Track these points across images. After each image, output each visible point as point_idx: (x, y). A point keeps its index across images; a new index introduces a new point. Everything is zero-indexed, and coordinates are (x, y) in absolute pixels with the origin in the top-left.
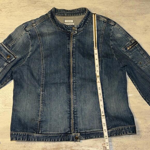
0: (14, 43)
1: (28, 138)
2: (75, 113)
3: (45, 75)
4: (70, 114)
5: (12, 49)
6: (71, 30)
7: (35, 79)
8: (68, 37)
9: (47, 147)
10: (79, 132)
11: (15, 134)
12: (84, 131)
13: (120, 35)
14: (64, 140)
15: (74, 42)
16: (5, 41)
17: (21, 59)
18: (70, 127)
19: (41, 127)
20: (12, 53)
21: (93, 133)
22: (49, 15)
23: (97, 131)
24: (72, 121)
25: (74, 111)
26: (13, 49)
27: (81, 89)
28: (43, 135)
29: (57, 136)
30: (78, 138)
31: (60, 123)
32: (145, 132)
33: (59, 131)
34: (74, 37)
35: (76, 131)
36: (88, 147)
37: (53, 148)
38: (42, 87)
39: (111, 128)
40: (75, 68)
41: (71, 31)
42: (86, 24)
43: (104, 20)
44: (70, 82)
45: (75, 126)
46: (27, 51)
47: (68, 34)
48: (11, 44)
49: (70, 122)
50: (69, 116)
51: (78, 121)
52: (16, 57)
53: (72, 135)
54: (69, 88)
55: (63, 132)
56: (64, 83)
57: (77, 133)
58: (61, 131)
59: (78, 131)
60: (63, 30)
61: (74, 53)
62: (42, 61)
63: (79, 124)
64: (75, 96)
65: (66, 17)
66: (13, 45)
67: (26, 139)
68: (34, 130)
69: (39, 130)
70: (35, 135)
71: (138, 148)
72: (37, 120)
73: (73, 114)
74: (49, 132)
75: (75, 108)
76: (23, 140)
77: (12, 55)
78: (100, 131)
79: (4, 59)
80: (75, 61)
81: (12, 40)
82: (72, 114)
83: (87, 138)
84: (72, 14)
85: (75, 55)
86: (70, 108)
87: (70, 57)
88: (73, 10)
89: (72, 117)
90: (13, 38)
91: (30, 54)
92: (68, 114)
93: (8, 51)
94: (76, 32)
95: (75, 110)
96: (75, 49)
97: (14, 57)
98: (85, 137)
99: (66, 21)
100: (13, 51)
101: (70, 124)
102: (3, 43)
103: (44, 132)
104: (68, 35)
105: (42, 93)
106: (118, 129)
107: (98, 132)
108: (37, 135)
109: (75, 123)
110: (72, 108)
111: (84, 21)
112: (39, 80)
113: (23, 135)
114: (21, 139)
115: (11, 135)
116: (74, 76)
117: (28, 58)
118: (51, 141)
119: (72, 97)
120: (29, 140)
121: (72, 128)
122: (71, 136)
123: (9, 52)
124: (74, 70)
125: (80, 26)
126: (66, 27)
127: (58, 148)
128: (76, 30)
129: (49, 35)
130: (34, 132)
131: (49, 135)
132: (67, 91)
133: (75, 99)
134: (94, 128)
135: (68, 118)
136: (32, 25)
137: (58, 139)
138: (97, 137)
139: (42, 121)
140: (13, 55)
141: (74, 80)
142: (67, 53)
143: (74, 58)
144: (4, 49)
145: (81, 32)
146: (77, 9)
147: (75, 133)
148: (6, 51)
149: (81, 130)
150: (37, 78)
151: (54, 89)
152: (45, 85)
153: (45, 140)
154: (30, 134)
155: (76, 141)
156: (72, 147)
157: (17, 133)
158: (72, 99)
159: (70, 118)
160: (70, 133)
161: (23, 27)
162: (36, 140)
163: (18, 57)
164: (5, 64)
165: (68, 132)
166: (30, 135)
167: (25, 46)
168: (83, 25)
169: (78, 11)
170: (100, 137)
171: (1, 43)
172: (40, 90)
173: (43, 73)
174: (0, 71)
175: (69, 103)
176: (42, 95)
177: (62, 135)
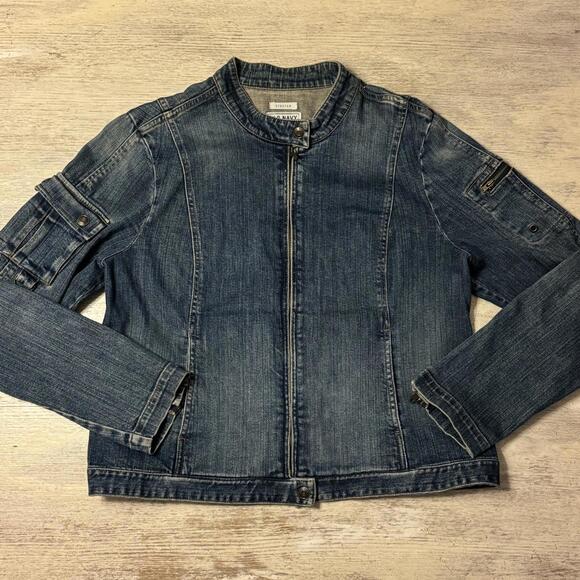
0: (100, 175)
1: (145, 488)
2: (301, 413)
3: (202, 285)
4: (284, 414)
5: (93, 194)
6: (291, 136)
7: (170, 298)
8: (279, 158)
9: (203, 516)
10: (312, 474)
11: (104, 475)
12: (328, 473)
13: (448, 151)
14: (262, 500)
15: (300, 178)
16: (69, 168)
17: (121, 228)
18: (282, 459)
19: (189, 455)
20: (94, 208)
21: (359, 479)
22: (219, 84)
23: (371, 472)
24: (291, 439)
25: (296, 406)
26: (96, 196)
27: (322, 336)
28: (194, 480)
29: (241, 485)
30: (307, 495)
31: (249, 443)
32: (528, 481)
33: (247, 469)
34: (300, 161)
35: (301, 471)
36: (338, 521)
38: (192, 323)
39: (419, 465)
40: (302, 262)
41: (288, 138)
42: (339, 114)
43: (399, 103)
44: (286, 310)
45: (298, 455)
46: (142, 201)
47: (279, 148)
48: (90, 178)
49: (284, 440)
50: (280, 422)
51: (311, 438)
52: (108, 222)
53: (290, 483)
54: (282, 328)
55: (259, 473)
56: (265, 313)
57: (306, 476)
58: (252, 470)
59: (308, 471)
60: (263, 136)
61: (298, 215)
62: (195, 239)
63: (313, 448)
64: (300, 358)
65: (272, 93)
66: (95, 180)
67: (139, 491)
68: (166, 463)
69: (181, 465)
70: (168, 478)
71: (502, 532)
72: (176, 430)
73: (294, 415)
74: (215, 471)
75: (301, 396)
76: (128, 493)
77: (93, 216)
78: (381, 474)
79: (69, 227)
80: (303, 242)
81: (92, 163)
82: (291, 415)
83: (337, 495)
84: (292, 81)
85: (303, 219)
86: (284, 397)
87: (286, 225)
88: (298, 71)
89: (290, 425)
90: (96, 157)
91: (152, 211)
92: (279, 414)
93: (81, 203)
94: (306, 144)
95: (300, 404)
96: (303, 201)
97: (101, 222)
98: (333, 493)
99: (273, 105)
100: (96, 202)
101: (283, 449)
102: (64, 175)
103: (196, 469)
104: (280, 151)
105: (191, 342)
106: (441, 470)
107: (376, 475)
108: (176, 479)
109: (298, 446)
110: (290, 395)
111: (331, 105)
112: (182, 300)
114: (123, 491)
115: (91, 476)
116: (298, 291)
117: (148, 224)
118: (221, 499)
119: (291, 356)
120: (149, 496)
121: (291, 460)
122: (286, 485)
123: (85, 206)
124: (300, 270)
125: (319, 122)
126: (272, 125)
128: (306, 139)
129: (215, 147)
130: (165, 471)
131: (214, 482)
132: (275, 339)
133: (299, 365)
134: (364, 464)
135: (277, 428)
136: (161, 117)
137: (242, 495)
138: (370, 492)
139: (190, 434)
140: (97, 215)
141: (298, 305)
142: (274, 213)
143: (298, 231)
144: (68, 196)
145: (323, 142)
146: (312, 67)
147: (299, 477)
148: (74, 203)
149: (318, 469)
150: (178, 294)
151: (231, 333)
152: (201, 318)
153: (199, 496)
154: (151, 475)
155: (301, 503)
157: (110, 472)
158: (290, 366)
159: (284, 430)
160: (280, 475)
161: (132, 121)
162: (172, 496)
163: (111, 220)
164: (73, 246)
165: (277, 472)
166: (151, 477)
167: (138, 186)
168: (330, 120)
169: (315, 74)
170: (380, 492)
171: (56, 177)
172: (185, 334)
173: (196, 279)
174: (57, 269)
175: (280, 380)
176: (194, 350)
177: (256, 482)
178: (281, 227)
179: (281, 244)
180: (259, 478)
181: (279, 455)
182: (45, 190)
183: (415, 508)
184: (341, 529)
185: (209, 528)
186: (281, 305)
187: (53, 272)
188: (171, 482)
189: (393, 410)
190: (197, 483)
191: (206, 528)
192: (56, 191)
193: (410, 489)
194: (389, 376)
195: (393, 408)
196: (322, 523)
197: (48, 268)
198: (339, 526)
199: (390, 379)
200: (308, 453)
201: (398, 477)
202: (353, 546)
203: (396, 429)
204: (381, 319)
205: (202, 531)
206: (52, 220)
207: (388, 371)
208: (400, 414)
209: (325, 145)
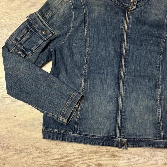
0: (52, 14)
1: (64, 137)
2: (123, 114)
3: (89, 61)
4: (117, 114)
5: (49, 21)
6: (129, 4)
7: (76, 65)
8: (123, 12)
9: (84, 148)
10: (126, 137)
12: (132, 137)
14: (106, 145)
15: (131, 21)
16: (40, 10)
17: (59, 36)
18: (115, 130)
19: (80, 126)
20: (49, 27)
21: (144, 141)
23: (148, 139)
24: (119, 123)
25: (122, 111)
26: (50, 22)
27: (134, 85)
28: (82, 136)
29: (99, 139)
30: (124, 145)
31: (102, 123)
33: (101, 133)
34: (131, 14)
35: (122, 136)
36: (134, 155)
37: (90, 150)
38: (84, 76)
40: (128, 55)
41: (127, 4)
44: (120, 74)
45: (121, 129)
46: (68, 26)
47: (123, 8)
48: (48, 15)
49: (116, 124)
50: (115, 117)
51: (126, 124)
52: (54, 33)
53: (118, 140)
54: (118, 81)
55: (106, 135)
56: (112, 74)
57: (124, 138)
58: (103, 133)
59: (124, 136)
60: (117, 3)
61: (129, 36)
62: (87, 43)
63: (127, 127)
64: (125, 93)
66: (50, 16)
67: (61, 139)
68: (72, 129)
69: (77, 129)
70: (72, 134)
72: (76, 116)
73: (120, 114)
74: (89, 133)
75: (124, 107)
76: (58, 139)
77: (48, 30)
78: (153, 140)
79: (39, 34)
80: (129, 47)
81: (49, 9)
83: (135, 146)
85: (130, 38)
86: (117, 107)
87: (123, 40)
89: (119, 118)
90: (51, 6)
91: (71, 30)
92: (114, 113)
93: (44, 25)
94: (134, 7)
95: (123, 110)
96: (131, 31)
97: (51, 33)
98: (133, 145)
100: (50, 25)
101: (116, 127)
102: (38, 13)
103: (83, 131)
104: (124, 10)
105: (83, 84)
107: (151, 140)
108: (75, 135)
109: (121, 126)
110: (120, 107)
112: (81, 67)
113: (58, 133)
114: (55, 138)
115: (44, 132)
116: (126, 67)
117: (69, 35)
118: (91, 144)
119: (121, 92)
120: (65, 141)
121: (118, 131)
122: (116, 141)
123: (46, 26)
124: (127, 58)
127: (97, 151)
128: (135, 5)
129: (98, 6)
130: (71, 132)
131: (89, 137)
132: (115, 85)
133: (124, 96)
134: (146, 135)
135: (113, 119)
137: (99, 142)
138: (148, 146)
139: (81, 118)
140: (50, 30)
141: (125, 72)
142: (119, 35)
143: (128, 43)
144: (39, 21)
145: (141, 7)
147: (121, 138)
148: (42, 24)
149: (128, 135)
150: (79, 64)
151: (98, 81)
152: (88, 74)
153: (83, 142)
155: (121, 147)
156: (115, 152)
157: (51, 130)
158: (120, 96)
159: (116, 120)
160: (114, 137)
162: (73, 141)
163: (55, 33)
164: (40, 42)
165: (113, 135)
166: (66, 133)
167: (67, 19)
170: (151, 146)
171: (35, 13)
172: (81, 80)
173: (87, 59)
174: (34, 51)
175: (116, 101)
176: (84, 86)
177: (105, 138)
178: (121, 41)
179: (121, 47)
180: (106, 137)
181: (114, 129)
182: (31, 18)
183: (163, 152)
184: (135, 158)
185: (85, 153)
186: (119, 72)
187: (32, 51)
188: (73, 136)
189: (159, 116)
190: (82, 137)
191: (84, 153)
192: (35, 19)
193: (164, 146)
194: (159, 103)
195: (159, 115)
196: (128, 155)
197: (30, 50)
198: (134, 157)
199: (159, 104)
200: (125, 129)
201: (159, 142)
202: (139, 164)
203: (159, 123)
204: (158, 80)
205: (83, 154)
206: (32, 30)
207: (159, 101)
208: (161, 117)
209: (142, 8)
